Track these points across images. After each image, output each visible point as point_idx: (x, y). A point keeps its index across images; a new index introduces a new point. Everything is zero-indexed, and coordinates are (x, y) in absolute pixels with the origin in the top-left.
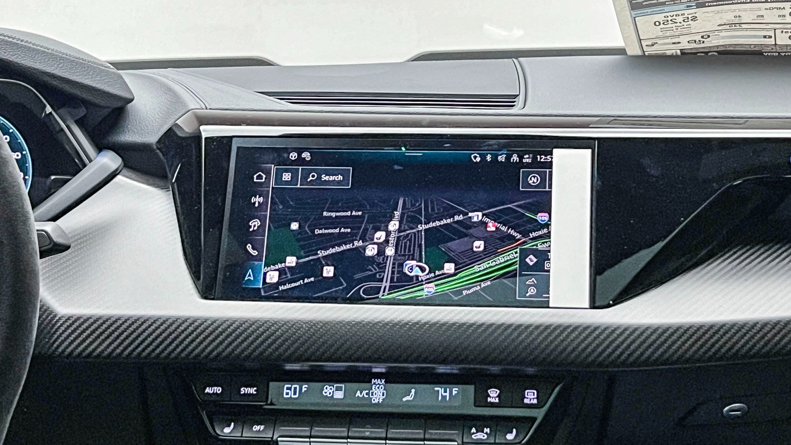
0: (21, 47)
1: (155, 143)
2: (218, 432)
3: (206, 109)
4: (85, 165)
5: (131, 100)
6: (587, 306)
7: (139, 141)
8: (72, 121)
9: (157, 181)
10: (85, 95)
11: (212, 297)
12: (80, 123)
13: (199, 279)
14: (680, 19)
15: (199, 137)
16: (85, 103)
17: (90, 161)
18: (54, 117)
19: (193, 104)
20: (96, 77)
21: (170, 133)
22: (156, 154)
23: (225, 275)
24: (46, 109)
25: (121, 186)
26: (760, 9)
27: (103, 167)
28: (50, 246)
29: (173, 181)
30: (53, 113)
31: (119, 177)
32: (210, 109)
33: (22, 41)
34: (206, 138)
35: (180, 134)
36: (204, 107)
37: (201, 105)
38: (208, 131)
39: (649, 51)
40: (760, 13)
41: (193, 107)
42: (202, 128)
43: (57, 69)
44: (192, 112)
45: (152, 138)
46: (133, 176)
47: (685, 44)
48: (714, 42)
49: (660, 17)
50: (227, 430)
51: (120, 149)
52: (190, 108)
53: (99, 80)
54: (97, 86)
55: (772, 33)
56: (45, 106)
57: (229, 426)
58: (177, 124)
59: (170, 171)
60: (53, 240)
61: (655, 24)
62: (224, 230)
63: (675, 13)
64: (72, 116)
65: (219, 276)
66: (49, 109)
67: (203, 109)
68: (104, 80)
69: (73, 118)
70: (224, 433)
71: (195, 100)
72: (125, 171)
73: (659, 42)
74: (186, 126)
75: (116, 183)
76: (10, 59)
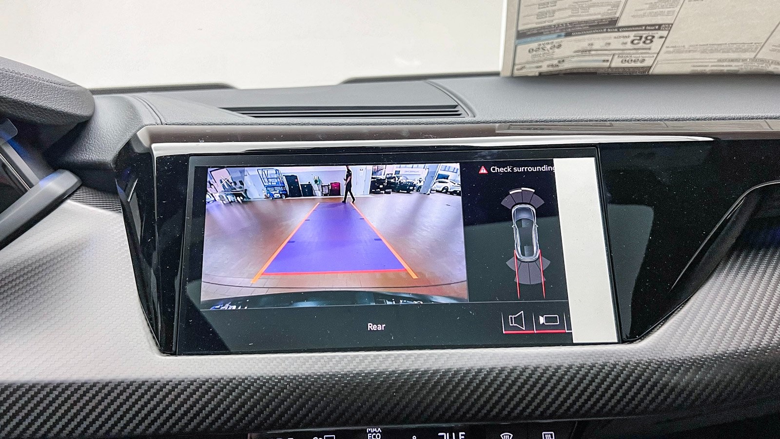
1: (112, 161)
3: (162, 124)
4: (24, 191)
6: (616, 341)
11: (173, 351)
14: (548, 47)
15: (150, 156)
17: (31, 186)
19: (148, 119)
23: (187, 322)
26: (610, 38)
31: (68, 203)
32: (166, 124)
34: (159, 158)
35: (138, 150)
36: (159, 122)
37: (156, 120)
38: (160, 150)
39: (517, 73)
40: (609, 41)
41: (148, 122)
42: (154, 146)
44: (147, 129)
45: (109, 155)
47: (545, 68)
48: (566, 66)
49: (534, 45)
52: (145, 124)
55: (610, 58)
58: (136, 136)
61: (529, 51)
63: (546, 42)
67: (158, 124)
71: (151, 114)
73: (527, 66)
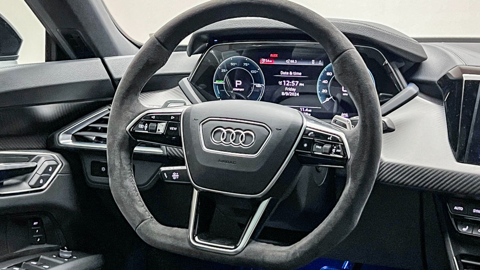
0: (378, 32)
1: (437, 81)
2: (460, 229)
3: (466, 65)
4: (401, 90)
5: (425, 59)
7: (429, 80)
8: (397, 68)
9: (436, 100)
10: (404, 56)
11: (463, 161)
12: (400, 69)
13: (455, 151)
15: (461, 80)
16: (404, 60)
17: (404, 88)
18: (388, 66)
19: (459, 63)
20: (411, 47)
21: (445, 77)
22: (437, 87)
23: (470, 152)
24: (386, 61)
25: (417, 101)
27: (410, 91)
28: (386, 129)
29: (445, 101)
30: (389, 64)
31: (417, 97)
32: (468, 66)
33: (378, 29)
34: (466, 81)
35: (451, 78)
36: (465, 64)
37: (463, 63)
38: (466, 77)
41: (458, 64)
42: (464, 75)
43: (393, 43)
44: (458, 67)
45: (436, 79)
46: (425, 97)
50: (464, 229)
51: (419, 83)
52: (457, 65)
53: (412, 49)
54: (411, 51)
56: (385, 60)
57: (466, 227)
58: (449, 73)
59: (444, 94)
60: (387, 126)
62: (471, 128)
64: (397, 66)
65: (466, 151)
66: (387, 62)
67: (464, 65)
68: (414, 48)
69: (397, 67)
70: (463, 230)
71: (460, 60)
72: (420, 94)
74: (454, 74)
75: (416, 100)
76: (373, 38)
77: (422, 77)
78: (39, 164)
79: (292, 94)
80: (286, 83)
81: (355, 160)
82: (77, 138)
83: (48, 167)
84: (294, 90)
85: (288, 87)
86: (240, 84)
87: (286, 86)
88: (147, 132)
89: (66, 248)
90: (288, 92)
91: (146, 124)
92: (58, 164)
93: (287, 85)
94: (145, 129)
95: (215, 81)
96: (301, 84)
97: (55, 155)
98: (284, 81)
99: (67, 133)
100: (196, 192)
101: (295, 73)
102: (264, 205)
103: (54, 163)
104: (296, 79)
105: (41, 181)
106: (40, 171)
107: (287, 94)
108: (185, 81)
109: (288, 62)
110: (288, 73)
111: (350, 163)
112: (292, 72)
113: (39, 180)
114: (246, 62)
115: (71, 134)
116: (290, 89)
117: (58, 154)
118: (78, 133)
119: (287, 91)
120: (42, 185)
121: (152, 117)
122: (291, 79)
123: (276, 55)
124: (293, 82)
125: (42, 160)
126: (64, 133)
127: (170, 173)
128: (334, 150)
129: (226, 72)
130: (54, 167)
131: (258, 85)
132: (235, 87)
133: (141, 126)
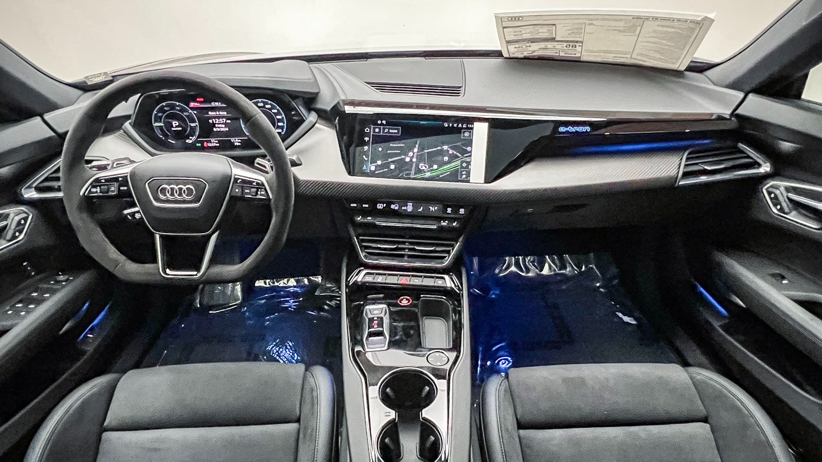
1: (329, 110)
2: (356, 219)
5: (319, 93)
6: (483, 182)
7: (323, 109)
8: (299, 104)
12: (302, 104)
13: (347, 168)
14: (524, 47)
21: (334, 107)
22: (331, 114)
25: (318, 128)
27: (311, 122)
31: (317, 125)
35: (337, 108)
42: (345, 106)
45: (329, 108)
46: (323, 123)
51: (317, 111)
60: (296, 163)
68: (309, 87)
70: (358, 219)
71: (343, 94)
72: (319, 121)
74: (340, 106)
75: (316, 127)
77: (319, 106)
78: (9, 221)
79: (222, 129)
80: (216, 121)
81: (275, 200)
82: (39, 189)
83: (20, 221)
84: (224, 126)
85: (218, 124)
86: (177, 124)
87: (216, 124)
88: (101, 194)
89: (60, 273)
90: (219, 128)
91: (98, 187)
92: (29, 215)
93: (217, 122)
94: (99, 192)
95: (154, 124)
96: (228, 121)
97: (23, 208)
98: (214, 120)
99: (29, 187)
100: (157, 237)
101: (221, 113)
102: (214, 238)
103: (24, 215)
104: (223, 117)
105: (17, 234)
106: (13, 226)
107: (219, 130)
108: (127, 125)
109: (213, 104)
110: (215, 113)
111: (272, 202)
112: (219, 112)
113: (15, 233)
114: (178, 106)
115: (32, 188)
116: (220, 126)
117: (25, 206)
118: (41, 185)
119: (217, 127)
120: (17, 237)
121: (102, 181)
122: (219, 117)
123: (202, 100)
124: (221, 120)
125: (12, 216)
126: (26, 188)
127: (133, 214)
128: (259, 193)
129: (163, 115)
130: (26, 219)
131: (193, 125)
132: (173, 127)
133: (94, 190)
